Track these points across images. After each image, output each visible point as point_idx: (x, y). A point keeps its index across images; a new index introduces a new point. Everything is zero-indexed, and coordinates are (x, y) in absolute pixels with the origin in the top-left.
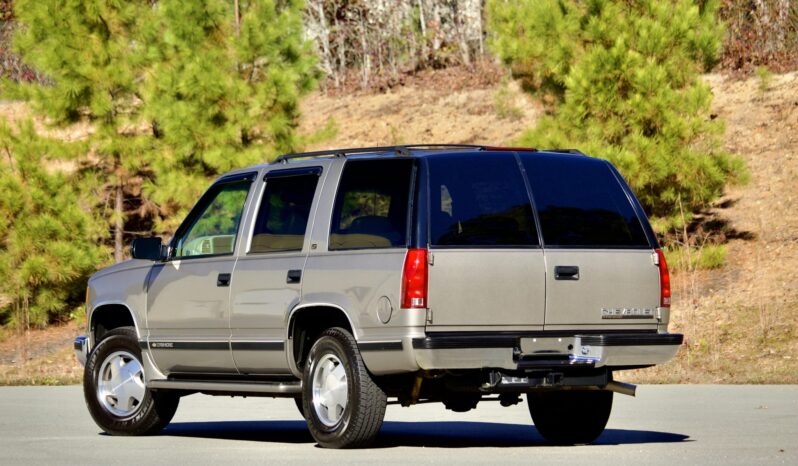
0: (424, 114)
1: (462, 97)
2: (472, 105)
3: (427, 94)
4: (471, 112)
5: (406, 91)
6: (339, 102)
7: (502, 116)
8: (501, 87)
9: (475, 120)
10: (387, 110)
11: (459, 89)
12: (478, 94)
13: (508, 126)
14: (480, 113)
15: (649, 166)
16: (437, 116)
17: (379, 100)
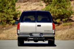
0: (30, 5)
1: (35, 3)
2: (36, 4)
3: (30, 3)
4: (36, 5)
5: (28, 2)
6: (19, 4)
7: (40, 6)
8: (40, 2)
9: (37, 6)
10: (25, 5)
11: (34, 2)
12: (37, 3)
13: (41, 7)
14: (37, 5)
15: (63, 12)
16: (32, 6)
17: (24, 4)
